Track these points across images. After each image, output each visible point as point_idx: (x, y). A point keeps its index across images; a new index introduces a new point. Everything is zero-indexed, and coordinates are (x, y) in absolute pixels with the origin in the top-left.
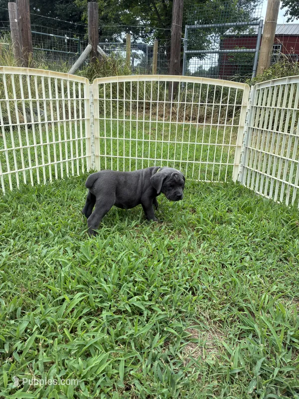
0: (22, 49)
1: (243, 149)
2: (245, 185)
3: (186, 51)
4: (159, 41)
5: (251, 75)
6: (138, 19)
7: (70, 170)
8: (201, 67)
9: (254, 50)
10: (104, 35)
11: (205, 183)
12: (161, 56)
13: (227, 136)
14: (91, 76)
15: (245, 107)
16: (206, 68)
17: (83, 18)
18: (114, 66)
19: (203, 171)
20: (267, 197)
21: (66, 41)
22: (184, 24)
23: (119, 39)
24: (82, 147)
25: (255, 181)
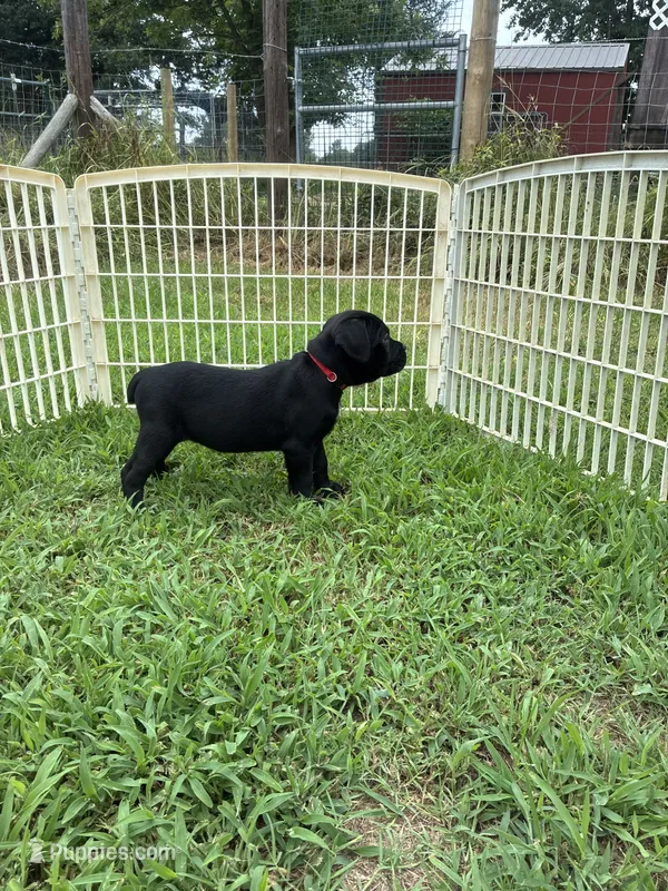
1: (445, 331)
2: (455, 413)
3: (301, 108)
4: (238, 85)
5: (448, 160)
6: (185, 35)
7: (35, 404)
8: (338, 143)
9: (451, 103)
10: (109, 74)
11: (367, 414)
12: (245, 120)
13: (408, 299)
14: (79, 170)
15: (443, 234)
16: (350, 145)
17: (55, 35)
18: (134, 143)
20: (507, 438)
22: (291, 45)
23: (146, 82)
24: (59, 345)
25: (478, 402)
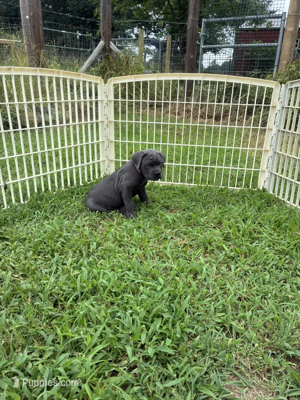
0: (34, 46)
1: (270, 154)
2: (272, 193)
3: (203, 46)
4: (173, 37)
5: (273, 71)
6: (150, 14)
7: (83, 174)
8: (214, 62)
9: (276, 44)
10: (117, 32)
11: (229, 190)
12: (174, 52)
14: (104, 74)
15: (274, 107)
16: (220, 63)
17: (95, 15)
18: (127, 62)
19: (226, 176)
21: (78, 37)
22: (201, 18)
23: (132, 35)
24: (95, 150)
25: (285, 189)
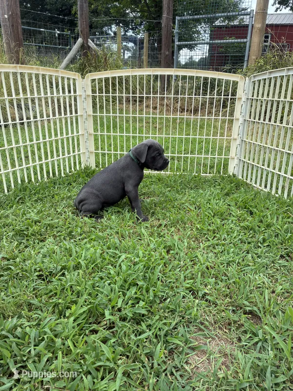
0: (13, 44)
1: (238, 142)
2: (241, 178)
3: (177, 43)
4: (150, 33)
5: (243, 66)
6: (127, 11)
7: (65, 166)
8: (191, 58)
9: (245, 40)
10: (94, 29)
11: (202, 177)
12: (152, 49)
14: (82, 71)
15: (240, 99)
16: (197, 59)
17: (73, 12)
18: (105, 59)
19: (199, 164)
20: (264, 190)
21: (57, 35)
22: (174, 16)
23: (110, 32)
24: (76, 143)
25: (252, 173)
